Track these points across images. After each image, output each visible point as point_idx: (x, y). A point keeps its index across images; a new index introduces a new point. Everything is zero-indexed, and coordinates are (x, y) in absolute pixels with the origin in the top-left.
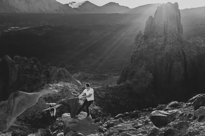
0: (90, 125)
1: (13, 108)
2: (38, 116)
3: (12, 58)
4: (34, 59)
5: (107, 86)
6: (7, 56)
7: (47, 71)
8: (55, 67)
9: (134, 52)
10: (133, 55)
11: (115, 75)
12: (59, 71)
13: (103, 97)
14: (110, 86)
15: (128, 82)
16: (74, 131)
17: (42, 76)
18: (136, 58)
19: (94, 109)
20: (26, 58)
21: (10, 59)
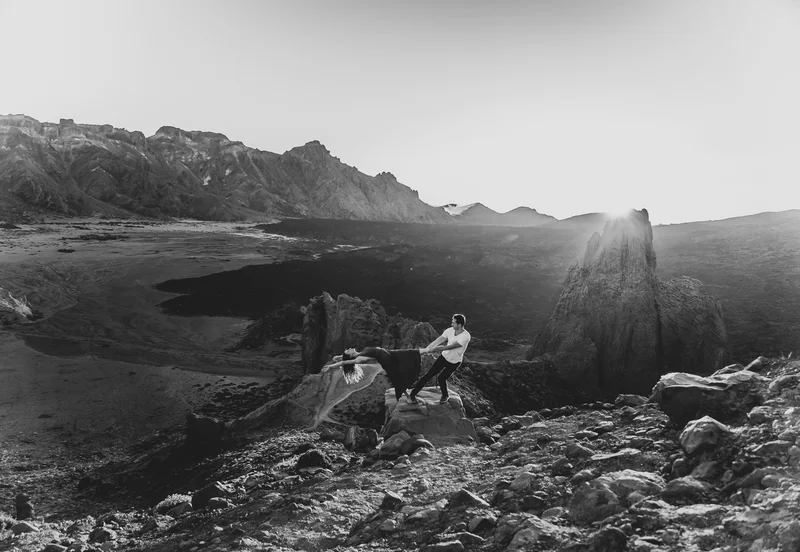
0: (455, 422)
1: (328, 388)
2: (373, 407)
3: (335, 298)
4: (373, 303)
5: (508, 362)
6: (326, 293)
7: (396, 326)
8: (411, 321)
9: (563, 300)
10: (560, 306)
11: (523, 343)
12: (418, 328)
13: (497, 382)
14: (512, 362)
15: (548, 356)
16: (411, 434)
17: (386, 334)
18: (566, 312)
19: (479, 404)
20: (359, 300)
21: (331, 299)
